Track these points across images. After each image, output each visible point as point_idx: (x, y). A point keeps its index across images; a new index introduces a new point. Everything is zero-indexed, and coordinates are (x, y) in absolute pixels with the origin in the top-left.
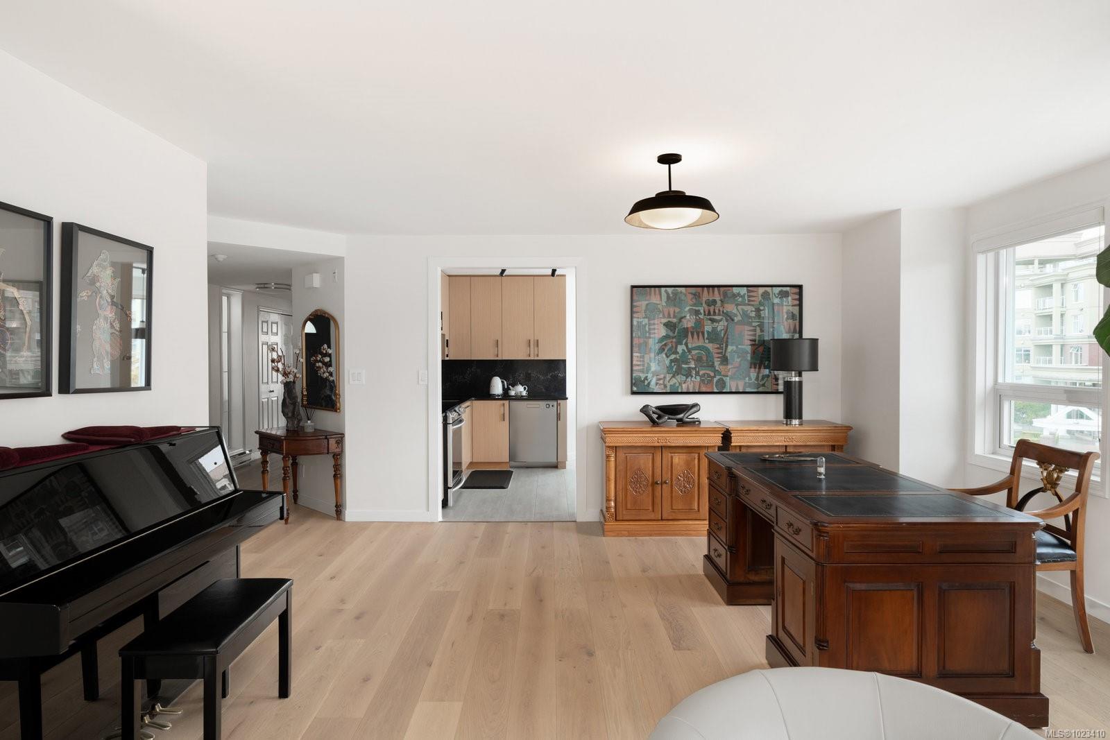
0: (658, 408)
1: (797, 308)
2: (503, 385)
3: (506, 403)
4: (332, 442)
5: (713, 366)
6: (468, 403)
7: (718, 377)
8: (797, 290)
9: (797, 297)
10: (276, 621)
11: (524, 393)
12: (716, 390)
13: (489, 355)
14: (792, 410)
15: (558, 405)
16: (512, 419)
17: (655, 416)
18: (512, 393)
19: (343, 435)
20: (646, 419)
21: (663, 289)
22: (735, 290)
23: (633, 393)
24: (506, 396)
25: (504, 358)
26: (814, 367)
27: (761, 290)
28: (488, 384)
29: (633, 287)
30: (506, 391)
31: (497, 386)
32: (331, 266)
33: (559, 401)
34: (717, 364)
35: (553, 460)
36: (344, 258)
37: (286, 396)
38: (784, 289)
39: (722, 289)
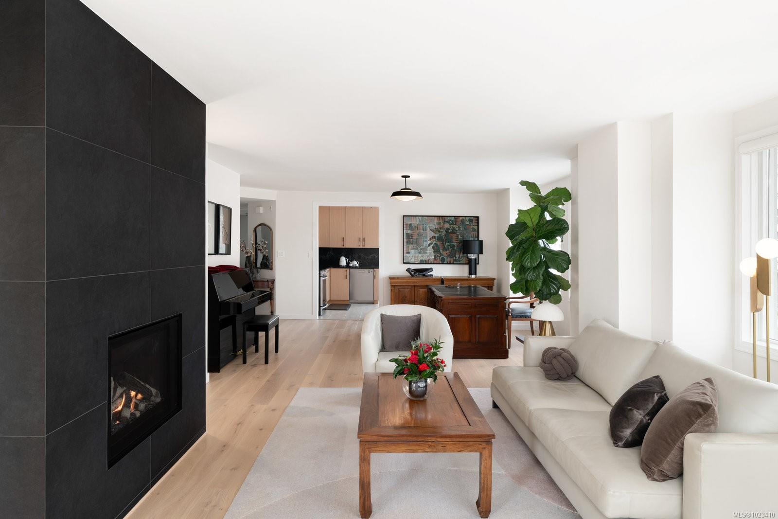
0: (415, 270)
1: (477, 227)
2: (346, 261)
3: (348, 269)
4: (270, 283)
5: (439, 251)
6: (328, 269)
7: (442, 257)
8: (477, 219)
9: (477, 222)
10: (275, 328)
11: (357, 265)
12: (441, 263)
13: (339, 245)
14: (472, 270)
15: (374, 271)
16: (351, 278)
17: (413, 273)
18: (351, 265)
19: (274, 280)
20: (409, 275)
21: (417, 217)
22: (449, 218)
23: (404, 263)
24: (348, 266)
25: (347, 247)
26: (481, 252)
27: (461, 218)
28: (338, 260)
29: (404, 216)
30: (348, 264)
31: (343, 261)
32: (270, 205)
33: (375, 269)
34: (441, 251)
35: (371, 299)
36: (275, 201)
37: (247, 262)
38: (471, 218)
39: (443, 218)
